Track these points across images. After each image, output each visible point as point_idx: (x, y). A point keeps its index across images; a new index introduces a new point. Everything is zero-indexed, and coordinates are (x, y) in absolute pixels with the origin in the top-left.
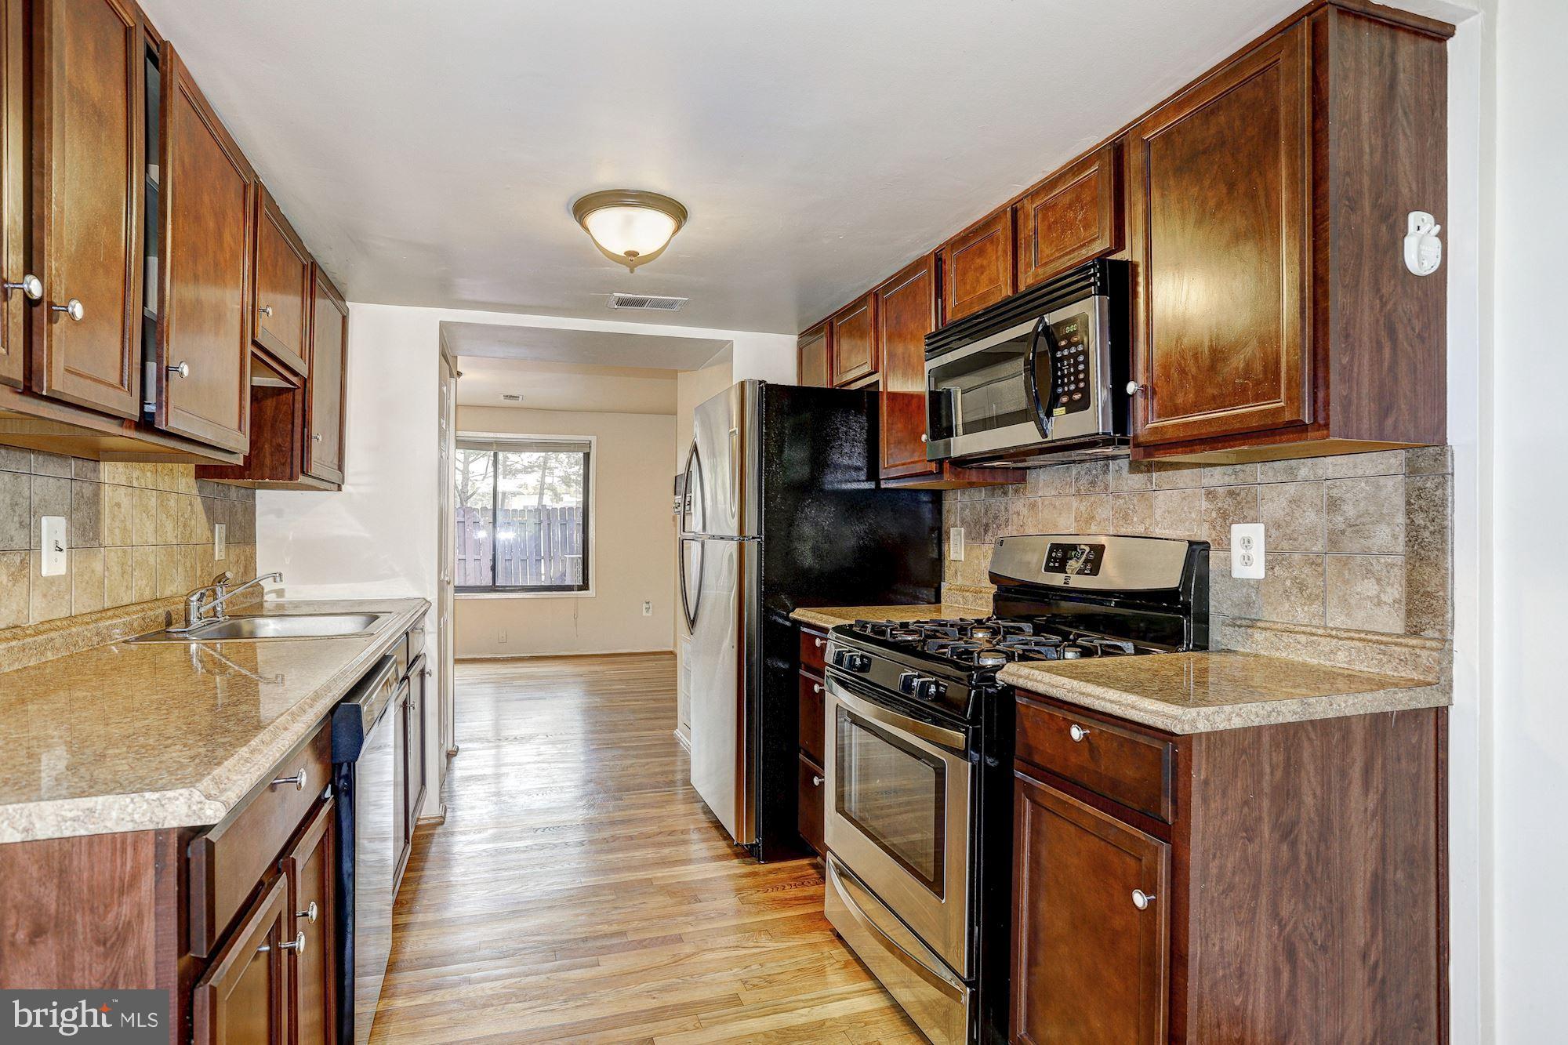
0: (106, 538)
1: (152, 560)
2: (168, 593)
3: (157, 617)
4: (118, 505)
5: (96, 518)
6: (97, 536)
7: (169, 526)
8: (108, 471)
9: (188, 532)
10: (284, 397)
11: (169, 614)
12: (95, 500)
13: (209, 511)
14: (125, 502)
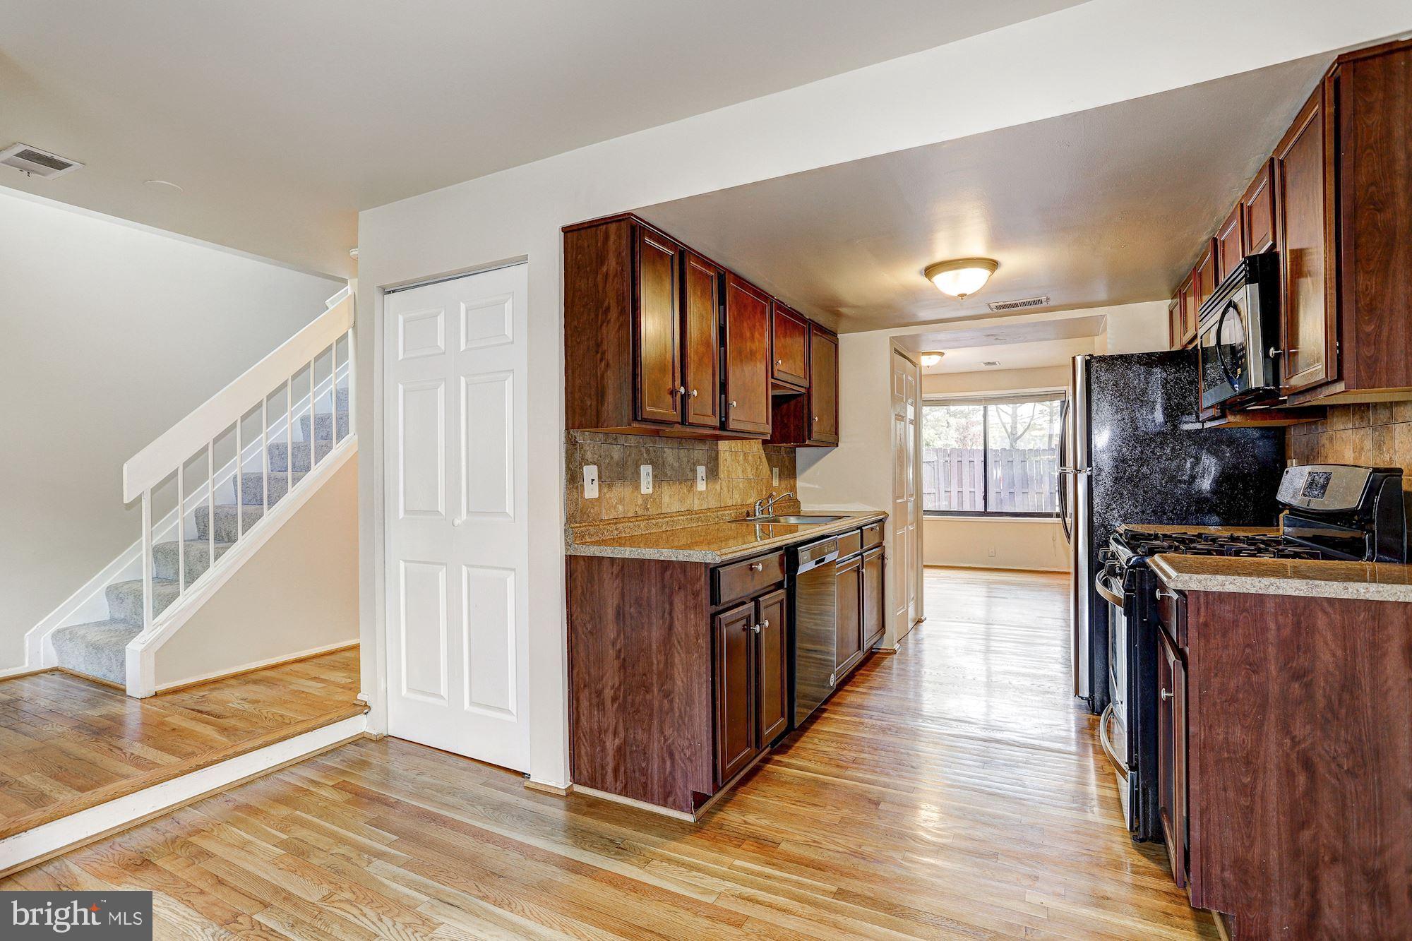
0: (721, 475)
1: (741, 486)
2: (748, 502)
3: (742, 513)
4: (726, 460)
5: (717, 466)
6: (717, 475)
7: (749, 469)
8: (720, 443)
9: (758, 472)
10: (799, 399)
11: (748, 512)
12: (716, 459)
13: (769, 460)
14: (729, 459)
